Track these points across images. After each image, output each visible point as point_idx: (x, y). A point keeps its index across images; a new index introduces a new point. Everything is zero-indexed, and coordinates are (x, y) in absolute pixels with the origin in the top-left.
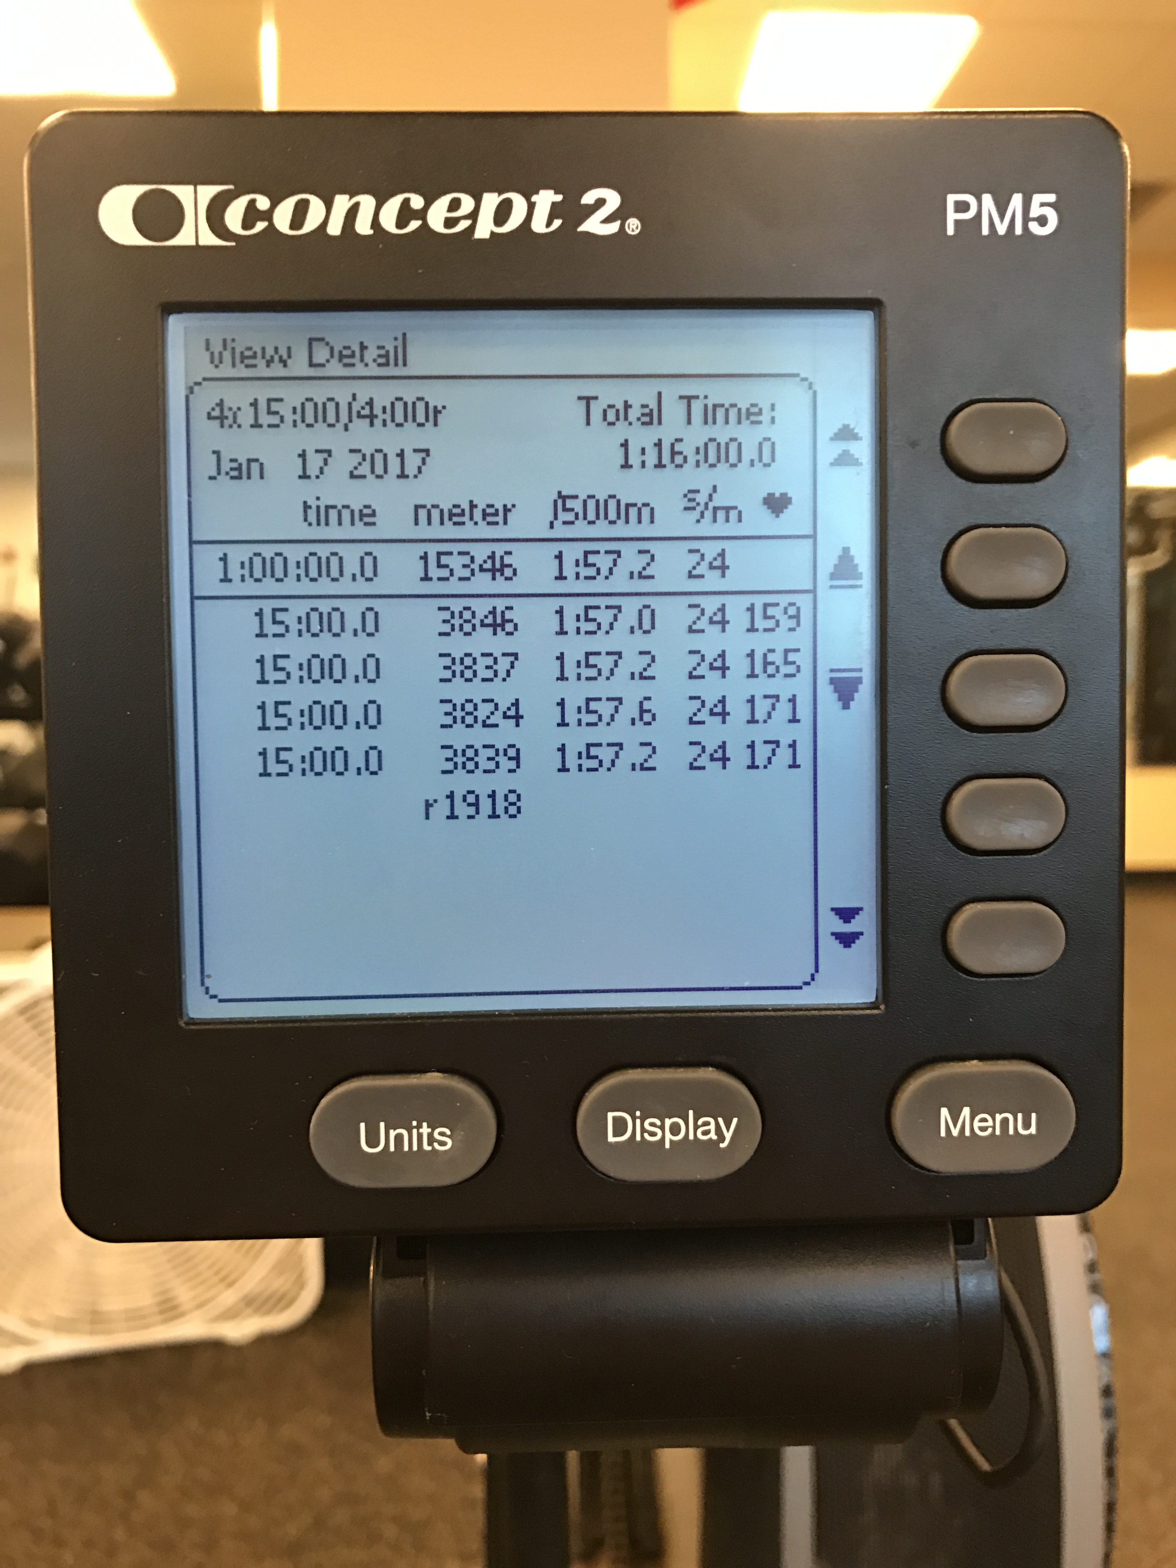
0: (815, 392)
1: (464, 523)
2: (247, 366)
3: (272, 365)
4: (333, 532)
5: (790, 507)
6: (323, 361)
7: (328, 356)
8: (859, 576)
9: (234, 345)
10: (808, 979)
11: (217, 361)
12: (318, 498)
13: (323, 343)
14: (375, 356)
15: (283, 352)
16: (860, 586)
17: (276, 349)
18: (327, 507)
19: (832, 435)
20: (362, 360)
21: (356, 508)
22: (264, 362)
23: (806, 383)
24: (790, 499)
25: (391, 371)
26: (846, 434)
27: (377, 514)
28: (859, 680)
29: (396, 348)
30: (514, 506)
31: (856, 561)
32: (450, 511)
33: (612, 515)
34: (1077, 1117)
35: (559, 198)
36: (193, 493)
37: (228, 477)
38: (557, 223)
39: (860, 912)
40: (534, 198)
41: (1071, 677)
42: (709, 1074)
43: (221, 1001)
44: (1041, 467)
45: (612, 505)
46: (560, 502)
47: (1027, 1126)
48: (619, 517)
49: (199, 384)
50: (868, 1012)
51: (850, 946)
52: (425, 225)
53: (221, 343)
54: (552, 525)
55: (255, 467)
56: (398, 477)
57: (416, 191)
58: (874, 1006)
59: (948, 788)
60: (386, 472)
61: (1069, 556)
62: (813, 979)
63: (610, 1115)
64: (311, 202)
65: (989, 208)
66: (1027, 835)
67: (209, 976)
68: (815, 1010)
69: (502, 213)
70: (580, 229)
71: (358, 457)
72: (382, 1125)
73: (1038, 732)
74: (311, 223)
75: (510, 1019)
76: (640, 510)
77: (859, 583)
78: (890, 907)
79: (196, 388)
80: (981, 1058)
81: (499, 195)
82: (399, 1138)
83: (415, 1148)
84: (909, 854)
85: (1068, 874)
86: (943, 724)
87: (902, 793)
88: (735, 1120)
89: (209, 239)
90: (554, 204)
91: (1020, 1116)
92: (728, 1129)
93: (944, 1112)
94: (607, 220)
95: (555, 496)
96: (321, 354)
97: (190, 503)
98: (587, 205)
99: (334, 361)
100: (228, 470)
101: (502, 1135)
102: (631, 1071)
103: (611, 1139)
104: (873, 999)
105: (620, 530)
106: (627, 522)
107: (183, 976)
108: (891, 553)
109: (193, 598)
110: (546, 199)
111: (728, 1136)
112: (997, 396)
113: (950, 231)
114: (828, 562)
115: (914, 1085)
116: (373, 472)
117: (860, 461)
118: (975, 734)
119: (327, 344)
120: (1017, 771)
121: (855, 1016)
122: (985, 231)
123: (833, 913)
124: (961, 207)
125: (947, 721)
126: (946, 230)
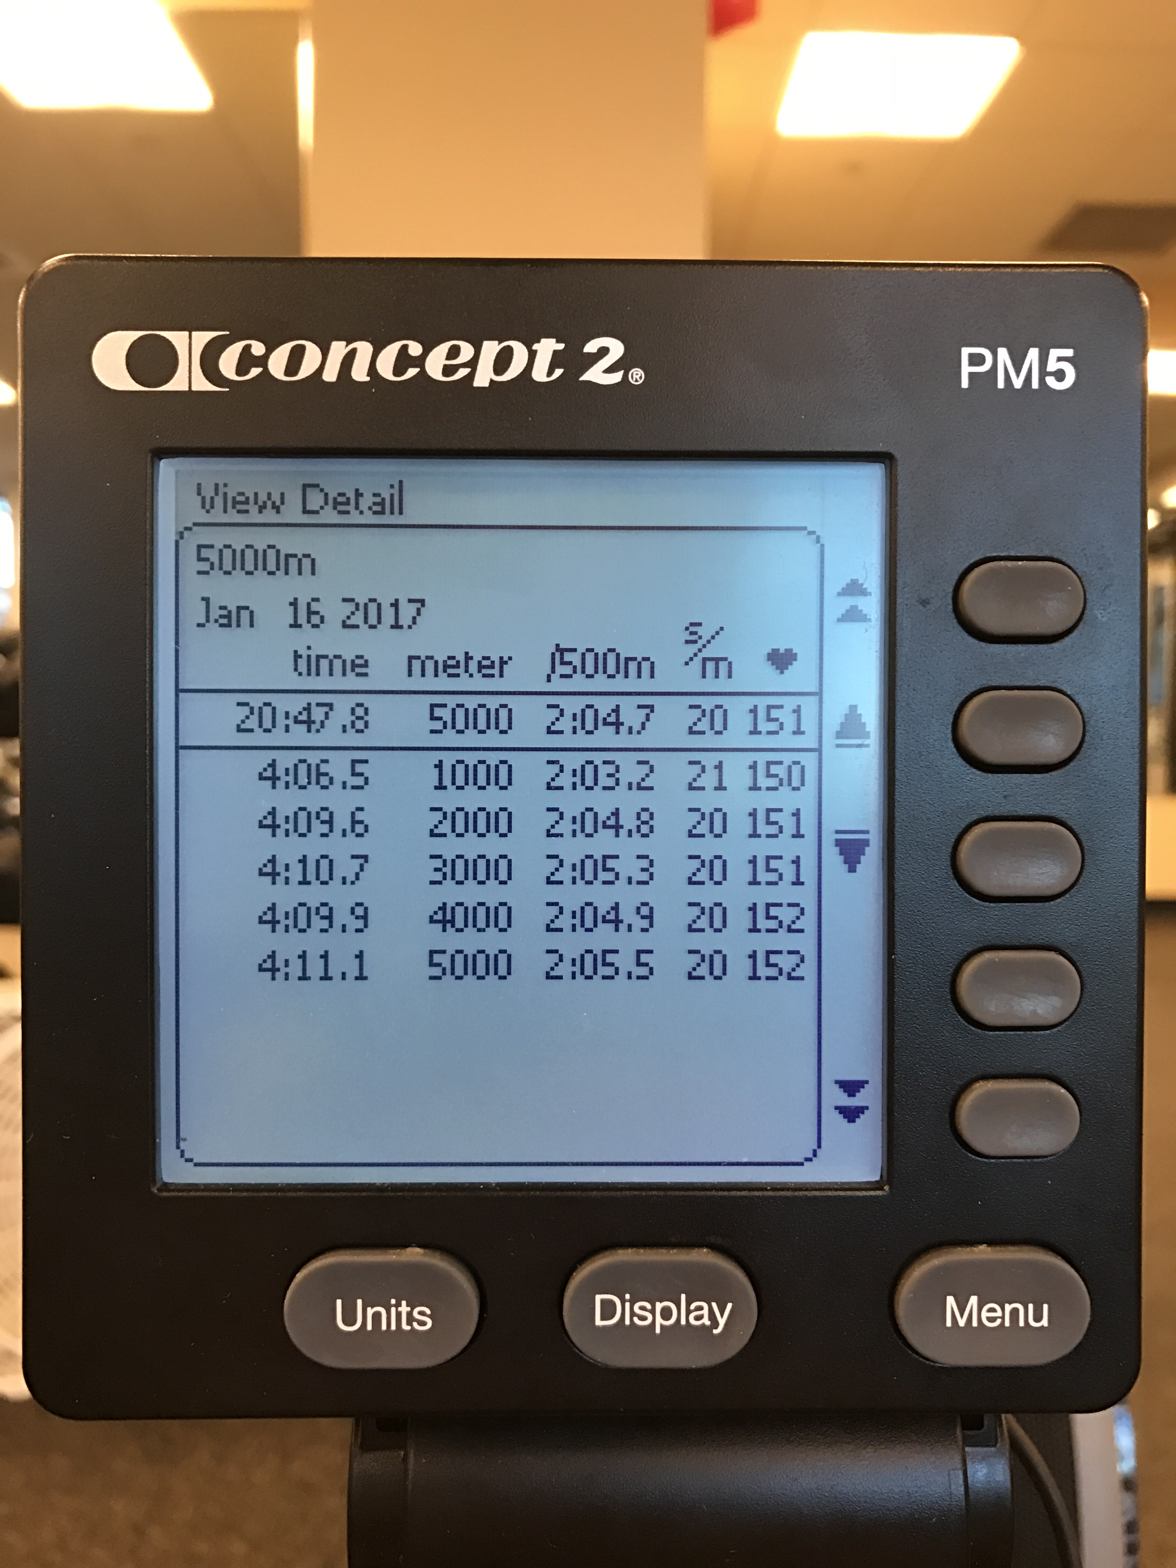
0: (822, 546)
1: (458, 675)
2: (239, 512)
3: (263, 510)
4: (323, 682)
5: (794, 662)
6: (318, 508)
7: (323, 504)
8: (867, 735)
9: (226, 490)
10: (810, 1155)
11: (208, 506)
12: (309, 648)
13: (318, 490)
14: (371, 504)
15: (276, 498)
16: (868, 746)
17: (269, 494)
18: (319, 657)
19: (839, 589)
20: (357, 508)
21: (349, 657)
22: (257, 507)
23: (814, 537)
24: (796, 654)
25: (387, 519)
26: (854, 589)
27: (370, 664)
28: (866, 843)
29: (392, 495)
30: (510, 658)
31: (863, 721)
32: (445, 661)
33: (611, 670)
34: (1092, 1309)
35: (561, 346)
36: (180, 641)
37: (217, 625)
38: (558, 372)
39: (866, 1085)
40: (535, 347)
41: (1088, 846)
42: (703, 1256)
43: (196, 1165)
44: (1059, 628)
45: (611, 658)
46: (558, 655)
47: (1038, 1318)
48: (618, 672)
49: (189, 529)
50: (872, 1193)
51: (854, 1121)
52: (423, 371)
53: (213, 488)
54: (549, 680)
55: (245, 615)
56: (392, 627)
57: (414, 339)
58: (877, 1186)
59: (957, 958)
60: (379, 622)
61: (1086, 720)
62: (815, 1155)
63: (598, 1298)
64: (307, 348)
65: (1004, 361)
66: (1040, 1011)
67: (185, 1140)
68: (816, 1190)
69: (503, 361)
70: (581, 379)
71: (351, 607)
72: (359, 1302)
73: (1052, 903)
74: (306, 370)
75: (495, 1194)
76: (639, 663)
77: (867, 742)
78: (897, 1083)
79: (186, 534)
80: (991, 1243)
81: (499, 343)
82: (377, 1317)
83: (393, 1327)
84: (917, 1028)
85: (1083, 1051)
86: (953, 892)
87: (910, 963)
88: (729, 1306)
89: (202, 384)
90: (555, 352)
91: (1031, 1307)
92: (722, 1315)
93: (950, 1301)
94: (610, 370)
95: (553, 650)
96: (315, 500)
97: (177, 651)
98: (589, 353)
99: (329, 508)
100: (217, 617)
101: (485, 1315)
102: (620, 1251)
103: (598, 1322)
104: (877, 1178)
105: (619, 684)
106: (626, 676)
107: (158, 1140)
108: (899, 715)
109: (178, 748)
110: (547, 347)
111: (722, 1322)
112: (1013, 554)
113: (965, 384)
114: (833, 720)
115: (918, 1272)
116: (366, 622)
117: (868, 617)
118: (987, 904)
119: (322, 490)
120: (1031, 943)
121: (858, 1197)
122: (1001, 384)
123: (838, 1085)
124: (976, 360)
125: (958, 889)
126: (961, 382)
